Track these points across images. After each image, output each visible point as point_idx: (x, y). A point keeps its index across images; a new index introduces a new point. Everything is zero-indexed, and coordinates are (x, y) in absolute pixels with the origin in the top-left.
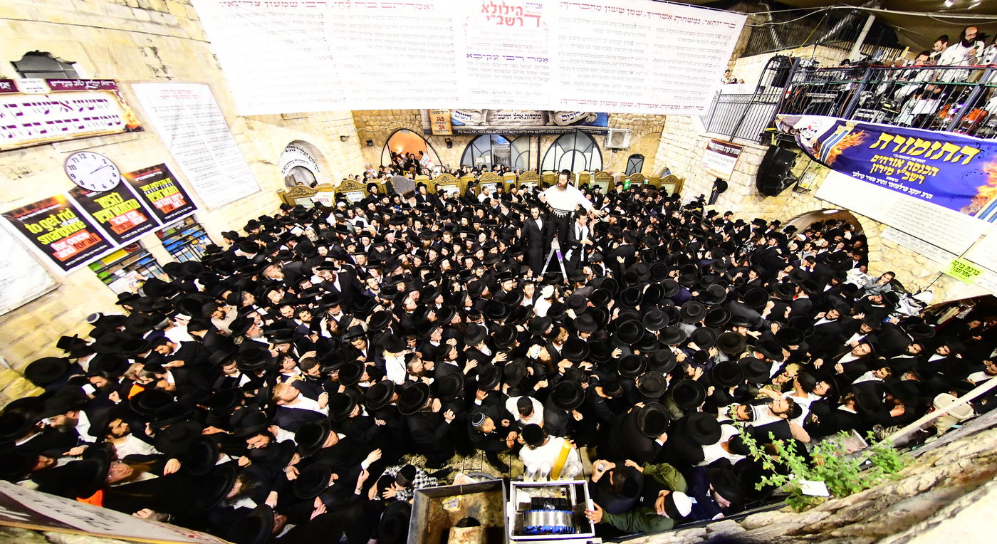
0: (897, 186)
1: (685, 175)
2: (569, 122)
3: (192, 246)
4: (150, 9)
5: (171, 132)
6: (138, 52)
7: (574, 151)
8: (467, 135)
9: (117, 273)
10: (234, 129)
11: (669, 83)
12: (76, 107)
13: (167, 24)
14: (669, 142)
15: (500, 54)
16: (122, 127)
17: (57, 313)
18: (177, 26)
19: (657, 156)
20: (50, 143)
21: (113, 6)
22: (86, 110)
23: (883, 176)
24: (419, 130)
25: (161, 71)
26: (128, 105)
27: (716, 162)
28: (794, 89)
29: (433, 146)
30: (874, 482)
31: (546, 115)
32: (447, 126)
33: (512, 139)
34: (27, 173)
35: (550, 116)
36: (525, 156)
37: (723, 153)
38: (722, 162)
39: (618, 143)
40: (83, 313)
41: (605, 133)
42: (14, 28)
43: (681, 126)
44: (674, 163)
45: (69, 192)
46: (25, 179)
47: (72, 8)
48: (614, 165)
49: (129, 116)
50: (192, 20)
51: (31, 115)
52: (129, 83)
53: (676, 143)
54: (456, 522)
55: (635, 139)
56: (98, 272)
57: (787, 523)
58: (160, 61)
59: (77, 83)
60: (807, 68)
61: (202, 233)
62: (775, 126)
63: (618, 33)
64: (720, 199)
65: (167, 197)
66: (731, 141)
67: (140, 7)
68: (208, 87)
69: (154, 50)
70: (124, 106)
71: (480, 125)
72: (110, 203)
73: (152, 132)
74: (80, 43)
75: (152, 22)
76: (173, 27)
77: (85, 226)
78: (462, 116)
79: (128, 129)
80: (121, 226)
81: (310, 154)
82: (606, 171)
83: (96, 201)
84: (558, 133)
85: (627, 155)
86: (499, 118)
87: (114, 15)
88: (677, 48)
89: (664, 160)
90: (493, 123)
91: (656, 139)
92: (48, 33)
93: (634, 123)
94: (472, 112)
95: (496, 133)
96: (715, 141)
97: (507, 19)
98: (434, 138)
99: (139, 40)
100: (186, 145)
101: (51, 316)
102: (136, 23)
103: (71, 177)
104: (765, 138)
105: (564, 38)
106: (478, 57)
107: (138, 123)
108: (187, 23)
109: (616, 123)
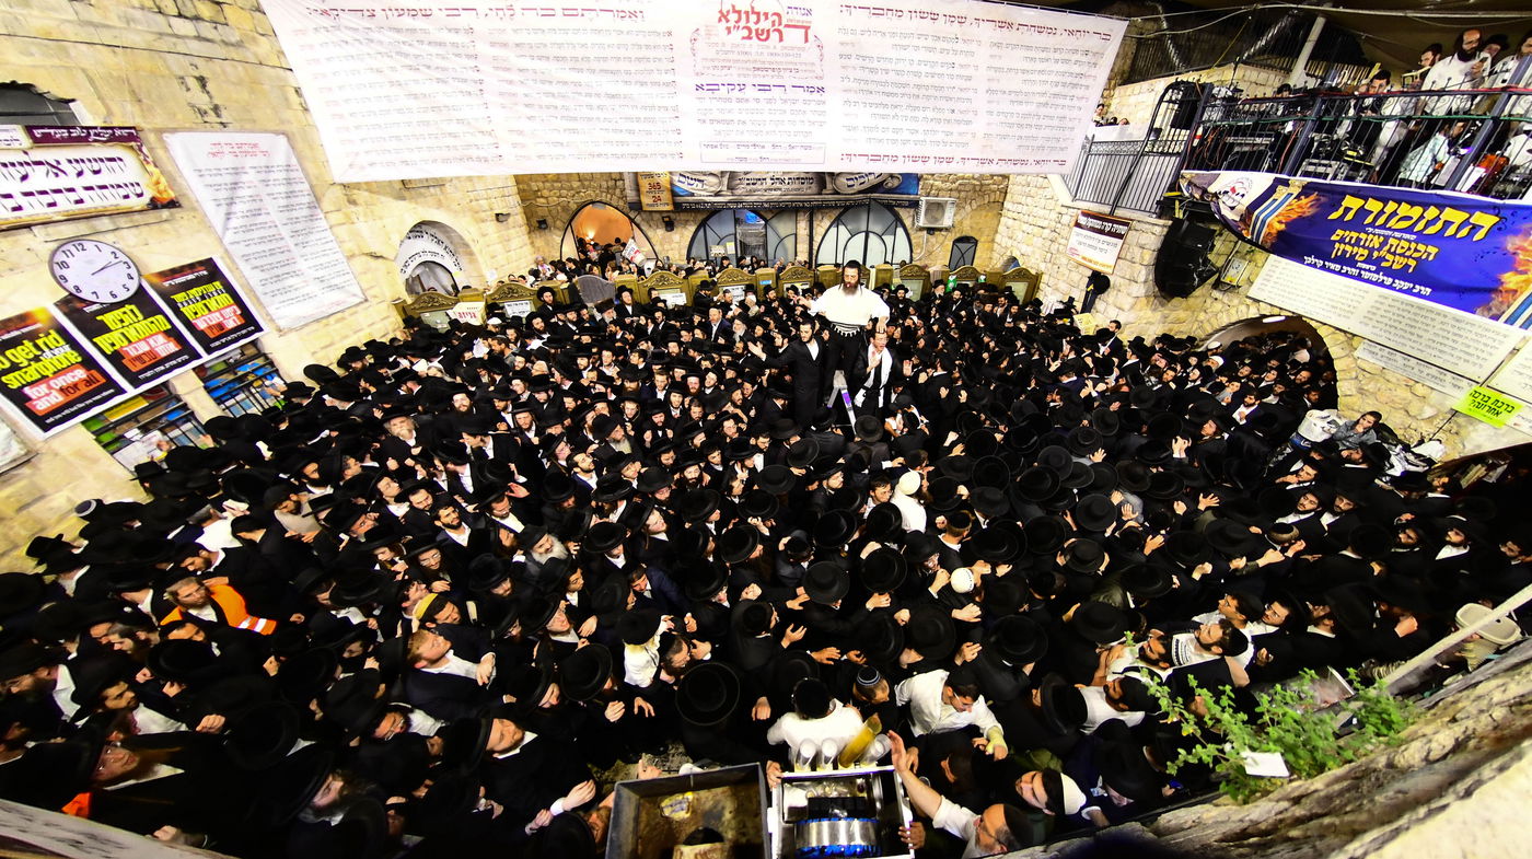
0: (1375, 277)
1: (1042, 267)
2: (857, 188)
3: (253, 391)
4: (197, 18)
5: (224, 209)
6: (176, 83)
7: (867, 233)
8: (697, 211)
9: (128, 435)
10: (327, 205)
11: (1011, 125)
12: (71, 170)
13: (223, 41)
14: (1015, 215)
15: (749, 81)
16: (146, 200)
17: (27, 499)
18: (239, 45)
19: (998, 238)
20: (28, 227)
21: (138, 14)
22: (87, 173)
23: (1352, 262)
24: (621, 203)
25: (212, 113)
26: (156, 166)
27: (1089, 246)
28: (1205, 131)
29: (643, 228)
30: (1362, 751)
31: (821, 179)
32: (666, 196)
33: (769, 216)
35: (828, 179)
36: (789, 243)
37: (1101, 232)
38: (1100, 245)
39: (936, 220)
40: (69, 500)
41: (915, 204)
43: (1033, 190)
44: (1024, 249)
45: (56, 305)
47: (73, 17)
48: (931, 253)
49: (158, 183)
50: (263, 35)
52: (160, 132)
53: (1026, 218)
54: (683, 837)
55: (963, 212)
56: (98, 434)
57: (1222, 822)
58: (211, 97)
59: (75, 133)
60: (1224, 99)
61: (269, 369)
62: (1180, 189)
63: (931, 50)
64: (1099, 304)
65: (214, 312)
66: (1112, 213)
67: (180, 15)
68: (286, 139)
69: (202, 81)
70: (151, 168)
71: (717, 194)
72: (122, 321)
73: (193, 209)
74: (84, 70)
75: (199, 38)
76: (233, 45)
77: (80, 359)
78: (690, 181)
79: (154, 204)
80: (139, 358)
81: (447, 242)
82: (918, 263)
83: (99, 318)
84: (841, 207)
85: (952, 237)
86: (748, 184)
87: (139, 27)
88: (1024, 71)
89: (1009, 245)
90: (738, 192)
91: (995, 212)
92: (32, 54)
93: (962, 188)
94: (705, 174)
95: (744, 208)
96: (1086, 214)
97: (757, 30)
98: (644, 216)
99: (178, 65)
100: (247, 229)
101: (17, 506)
102: (174, 40)
103: (61, 281)
104: (1165, 208)
105: (849, 57)
106: (713, 88)
107: (172, 195)
108: (254, 40)
109: (931, 189)
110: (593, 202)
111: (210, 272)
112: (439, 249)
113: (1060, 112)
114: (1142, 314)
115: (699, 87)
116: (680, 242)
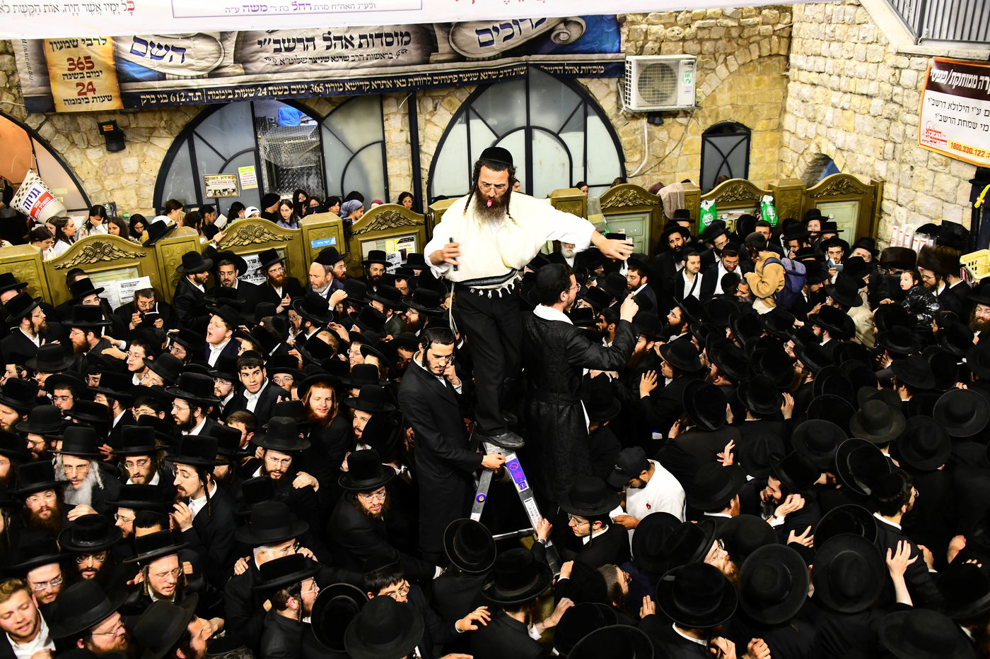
1: (881, 170)
2: (499, 46)
7: (529, 131)
8: (173, 108)
14: (814, 78)
19: (788, 121)
24: (9, 102)
29: (58, 148)
31: (425, 36)
32: (105, 83)
33: (324, 110)
35: (439, 34)
36: (371, 160)
39: (662, 97)
41: (617, 70)
43: (840, 31)
44: (841, 138)
48: (661, 161)
53: (835, 81)
55: (713, 80)
71: (214, 73)
78: (155, 51)
82: (638, 182)
84: (469, 83)
85: (696, 129)
86: (276, 50)
89: (811, 133)
90: (257, 66)
91: (775, 75)
93: (700, 35)
94: (187, 37)
95: (271, 96)
96: (945, 65)
98: (60, 124)
109: (646, 41)
116: (136, 174)
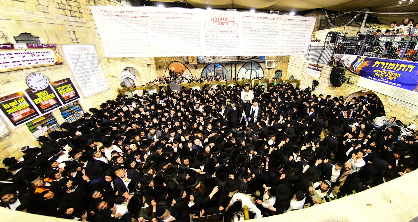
0: (386, 82)
1: (300, 79)
2: (248, 58)
3: (74, 115)
5: (74, 65)
6: (67, 33)
7: (251, 69)
8: (204, 64)
9: (37, 128)
10: (102, 63)
11: (288, 43)
12: (36, 55)
13: (81, 22)
14: (292, 64)
15: (219, 35)
16: (54, 62)
17: (6, 146)
18: (85, 23)
19: (288, 70)
20: (22, 70)
21: (60, 16)
22: (41, 56)
23: (379, 78)
24: (183, 62)
25: (75, 40)
26: (59, 54)
27: (312, 73)
28: (339, 44)
29: (188, 68)
31: (238, 57)
32: (196, 60)
33: (224, 65)
34: (9, 82)
35: (240, 57)
36: (230, 72)
37: (315, 69)
38: (315, 73)
39: (270, 66)
40: (18, 146)
41: (264, 62)
42: (18, 24)
43: (296, 58)
44: (296, 74)
45: (25, 91)
46: (7, 85)
47: (44, 17)
48: (269, 75)
49: (58, 58)
50: (91, 20)
51: (17, 58)
52: (61, 45)
53: (295, 65)
55: (278, 64)
56: (29, 127)
58: (76, 36)
59: (39, 45)
60: (342, 37)
61: (80, 108)
62: (334, 59)
63: (266, 26)
64: (316, 88)
65: (68, 92)
66: (317, 65)
67: (71, 16)
68: (94, 46)
69: (74, 32)
70: (57, 54)
71: (210, 60)
72: (42, 95)
73: (66, 65)
74: (44, 30)
75: (75, 21)
76: (83, 23)
77: (29, 106)
79: (57, 64)
80: (45, 105)
81: (133, 72)
82: (266, 78)
83: (36, 94)
84: (244, 63)
85: (275, 71)
87: (60, 19)
88: (291, 30)
89: (291, 72)
90: (216, 59)
91: (286, 63)
92: (31, 26)
93: (276, 57)
95: (217, 63)
96: (310, 65)
97: (221, 22)
98: (189, 65)
99: (69, 28)
100: (80, 70)
101: (3, 148)
102: (69, 22)
103: (28, 84)
104: (331, 64)
105: (245, 28)
106: (209, 37)
107: (62, 61)
108: (89, 22)
109: (269, 58)
110: (175, 61)
111: (68, 81)
112: (131, 74)
113: (301, 40)
114: (328, 91)
115: (206, 36)
116: (199, 72)
